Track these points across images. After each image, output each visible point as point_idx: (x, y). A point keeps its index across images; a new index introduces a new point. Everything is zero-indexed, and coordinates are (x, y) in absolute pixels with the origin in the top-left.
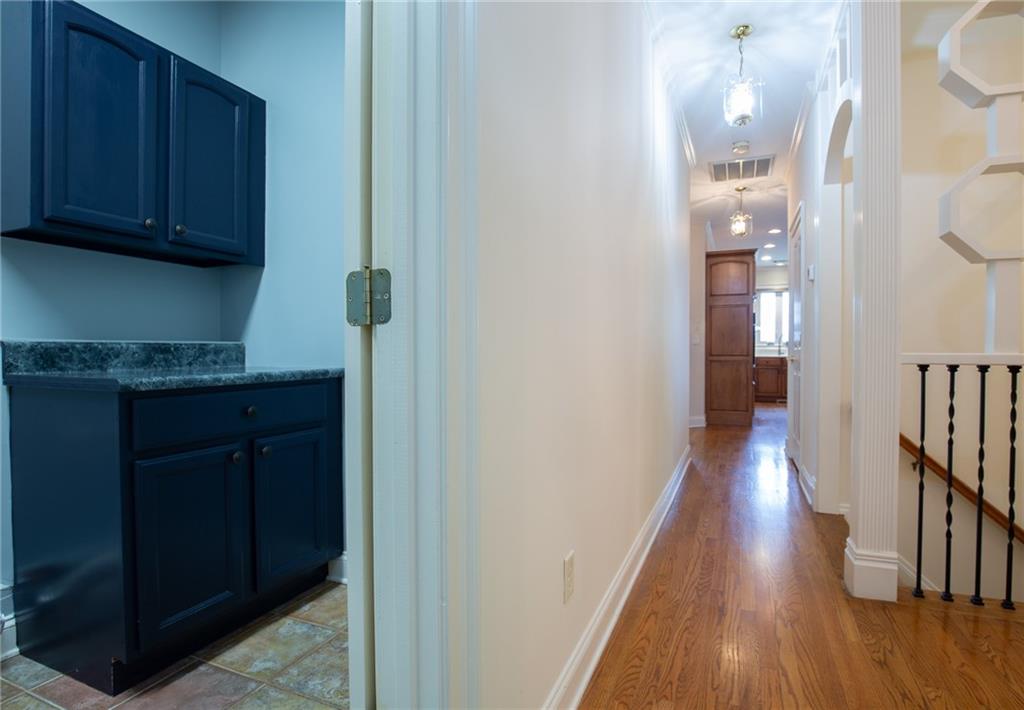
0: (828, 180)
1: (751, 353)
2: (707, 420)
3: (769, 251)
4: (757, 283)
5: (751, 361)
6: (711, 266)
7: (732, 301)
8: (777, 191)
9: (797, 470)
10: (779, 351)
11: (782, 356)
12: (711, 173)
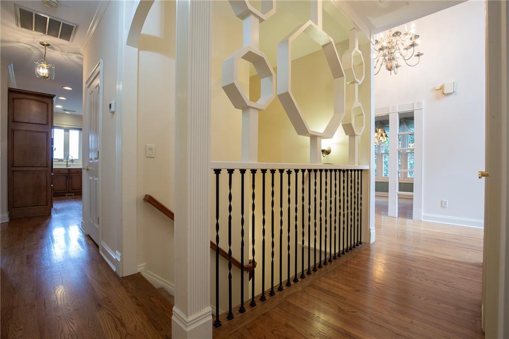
0: (129, 43)
1: (50, 165)
2: (10, 216)
3: (61, 102)
4: (54, 122)
5: (50, 170)
6: (13, 99)
7: (33, 128)
8: (74, 57)
9: (98, 246)
10: (67, 164)
11: (69, 167)
12: (17, 20)
